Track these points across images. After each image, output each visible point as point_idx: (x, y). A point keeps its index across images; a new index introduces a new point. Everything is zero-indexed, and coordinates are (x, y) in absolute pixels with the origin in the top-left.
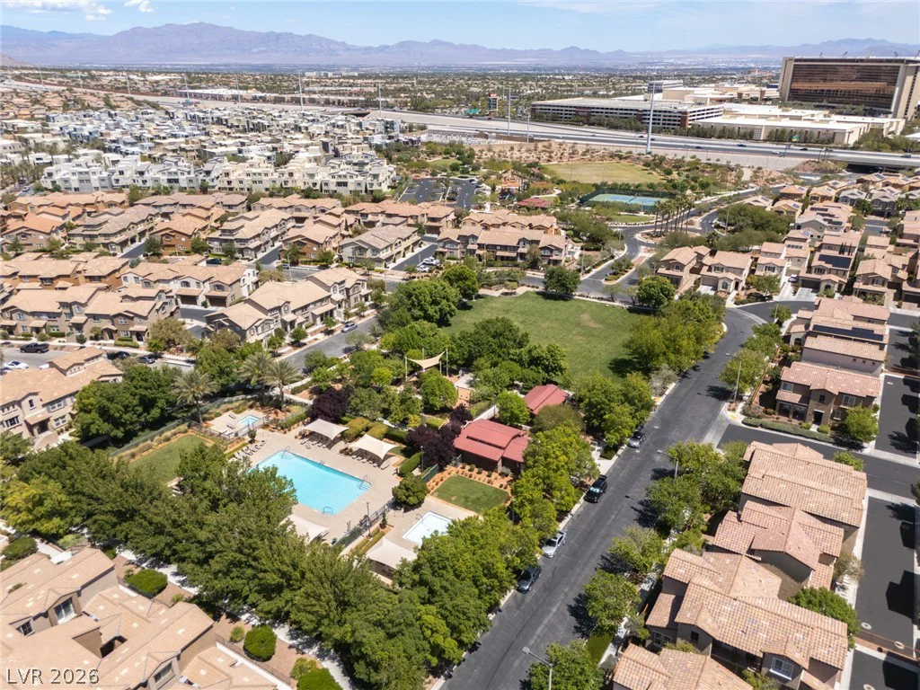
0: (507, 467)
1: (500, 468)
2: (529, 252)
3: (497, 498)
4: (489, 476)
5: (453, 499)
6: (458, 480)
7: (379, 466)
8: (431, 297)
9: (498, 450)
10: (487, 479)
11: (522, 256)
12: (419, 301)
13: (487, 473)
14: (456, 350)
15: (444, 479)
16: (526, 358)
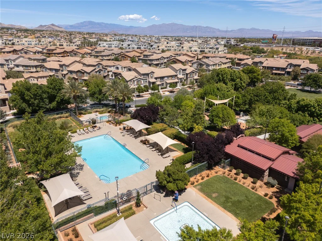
0: (274, 178)
1: (266, 178)
2: (293, 71)
3: (260, 206)
4: (254, 183)
5: (214, 195)
6: (223, 179)
7: (162, 155)
8: (231, 76)
9: (267, 160)
10: (252, 184)
11: (289, 73)
12: (223, 78)
13: (252, 180)
14: (241, 98)
15: (210, 176)
16: (294, 106)
